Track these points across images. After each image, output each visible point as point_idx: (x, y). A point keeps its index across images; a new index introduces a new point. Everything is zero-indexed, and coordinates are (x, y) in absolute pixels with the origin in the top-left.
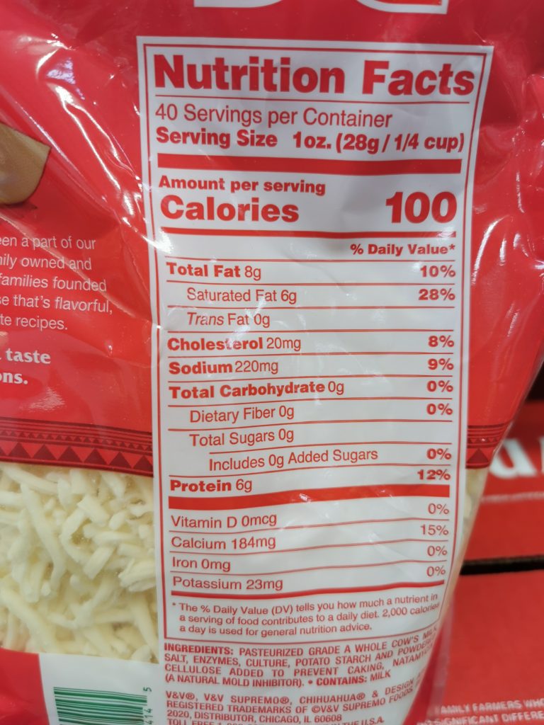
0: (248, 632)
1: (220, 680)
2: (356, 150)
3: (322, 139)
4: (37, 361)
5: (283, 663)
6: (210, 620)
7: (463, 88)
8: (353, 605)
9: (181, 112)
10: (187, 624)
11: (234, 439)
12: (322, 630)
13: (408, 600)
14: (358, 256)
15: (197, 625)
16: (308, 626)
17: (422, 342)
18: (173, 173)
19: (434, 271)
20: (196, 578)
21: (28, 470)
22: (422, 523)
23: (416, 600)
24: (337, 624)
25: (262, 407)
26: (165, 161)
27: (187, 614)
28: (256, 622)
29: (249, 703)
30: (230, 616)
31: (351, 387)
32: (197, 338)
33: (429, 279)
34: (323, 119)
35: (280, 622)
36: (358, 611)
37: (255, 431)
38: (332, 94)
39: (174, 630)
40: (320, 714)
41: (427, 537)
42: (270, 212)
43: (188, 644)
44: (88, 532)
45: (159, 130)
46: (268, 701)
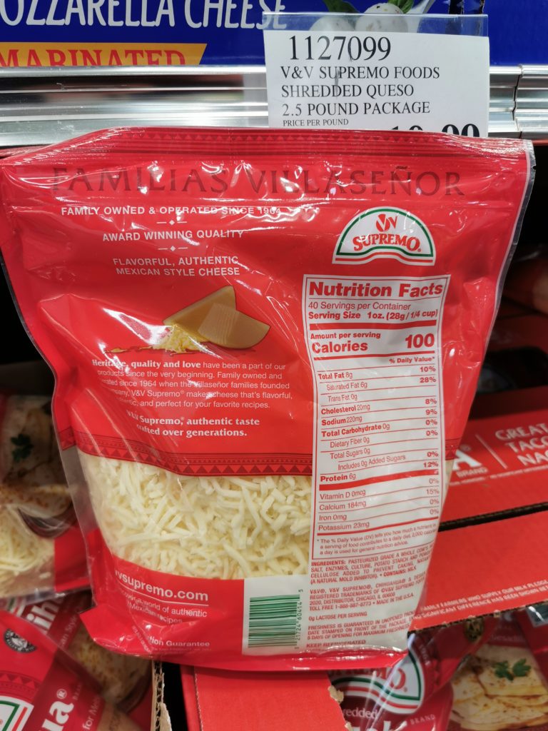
0: (353, 551)
1: (338, 579)
2: (395, 319)
3: (381, 315)
4: (252, 424)
5: (368, 566)
6: (336, 546)
7: (438, 291)
8: (399, 532)
9: (320, 305)
10: (324, 550)
11: (349, 455)
12: (386, 546)
13: (422, 527)
14: (393, 364)
15: (329, 550)
16: (380, 544)
17: (422, 402)
18: (316, 332)
19: (426, 369)
20: (330, 525)
21: (244, 479)
22: (426, 489)
23: (426, 527)
24: (393, 542)
25: (357, 438)
26: (313, 327)
27: (324, 545)
28: (356, 545)
29: (352, 591)
30: (345, 543)
31: (394, 426)
32: (332, 408)
33: (424, 373)
34: (381, 306)
35: (368, 543)
36: (402, 535)
37: (355, 450)
38: (386, 296)
39: (317, 555)
40: (385, 593)
41: (430, 495)
42: (355, 347)
43: (323, 561)
44: (275, 507)
45: (311, 313)
46: (361, 588)
